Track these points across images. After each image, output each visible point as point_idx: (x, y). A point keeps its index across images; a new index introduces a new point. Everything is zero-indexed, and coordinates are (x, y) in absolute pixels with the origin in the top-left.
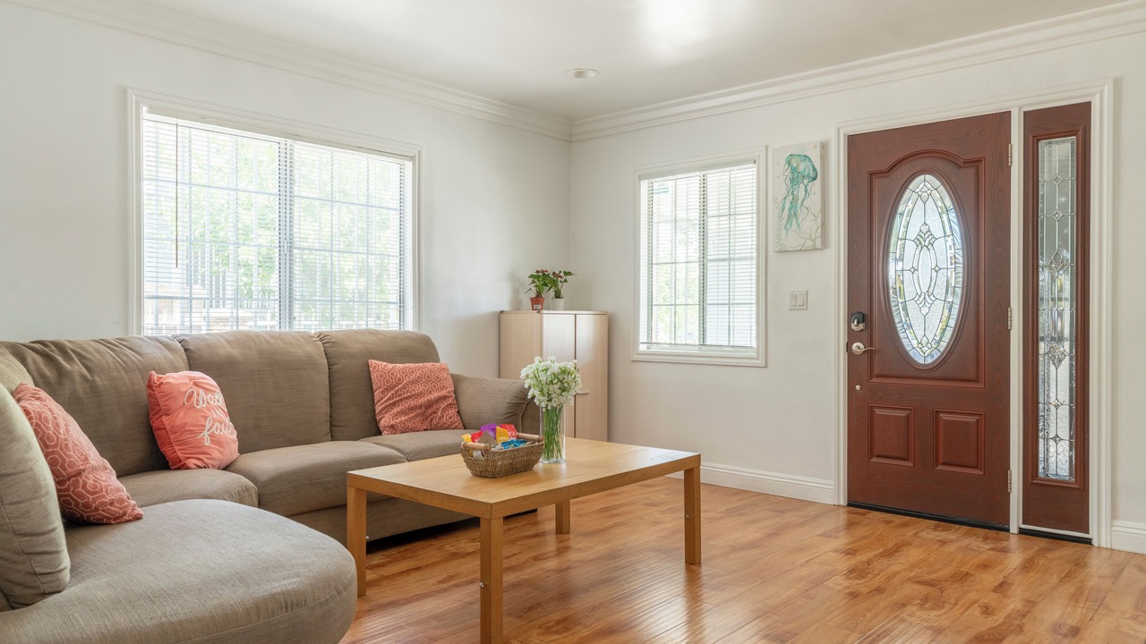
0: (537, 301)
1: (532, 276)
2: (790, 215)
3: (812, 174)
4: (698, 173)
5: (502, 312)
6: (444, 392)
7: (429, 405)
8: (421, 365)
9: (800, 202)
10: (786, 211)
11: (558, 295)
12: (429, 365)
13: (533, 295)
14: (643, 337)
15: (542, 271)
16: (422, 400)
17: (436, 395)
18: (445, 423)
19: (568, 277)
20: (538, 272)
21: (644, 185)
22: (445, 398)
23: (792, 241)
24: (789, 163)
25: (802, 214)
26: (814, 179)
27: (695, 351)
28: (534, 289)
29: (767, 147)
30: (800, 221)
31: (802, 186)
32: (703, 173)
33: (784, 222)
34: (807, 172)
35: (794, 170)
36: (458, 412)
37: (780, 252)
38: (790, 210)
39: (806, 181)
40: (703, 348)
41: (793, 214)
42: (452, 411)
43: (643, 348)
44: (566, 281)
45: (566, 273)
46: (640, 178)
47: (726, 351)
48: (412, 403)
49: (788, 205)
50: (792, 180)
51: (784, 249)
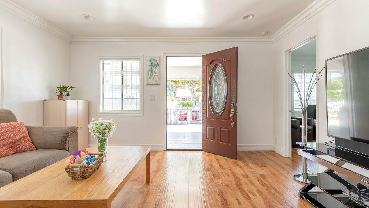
0: (60, 96)
1: (58, 87)
2: (151, 75)
3: (157, 65)
4: (120, 60)
5: (45, 100)
6: (24, 135)
7: (15, 142)
8: (8, 124)
9: (154, 72)
10: (150, 74)
11: (68, 94)
12: (13, 123)
13: (59, 94)
14: (101, 108)
15: (63, 86)
16: (11, 140)
17: (18, 137)
18: (25, 149)
19: (72, 89)
20: (61, 86)
21: (101, 61)
22: (24, 137)
23: (151, 82)
24: (150, 61)
25: (154, 75)
26: (158, 66)
27: (120, 112)
28: (59, 92)
29: (143, 56)
30: (154, 76)
31: (154, 68)
32: (122, 60)
33: (149, 77)
34: (155, 64)
35: (152, 63)
36: (32, 142)
37: (148, 85)
38: (151, 73)
39: (155, 66)
40: (123, 111)
41: (152, 75)
42: (29, 143)
43: (101, 111)
44: (71, 90)
45: (71, 87)
46: (101, 59)
47: (131, 112)
48: (5, 142)
49: (150, 72)
50: (151, 66)
51: (149, 84)
